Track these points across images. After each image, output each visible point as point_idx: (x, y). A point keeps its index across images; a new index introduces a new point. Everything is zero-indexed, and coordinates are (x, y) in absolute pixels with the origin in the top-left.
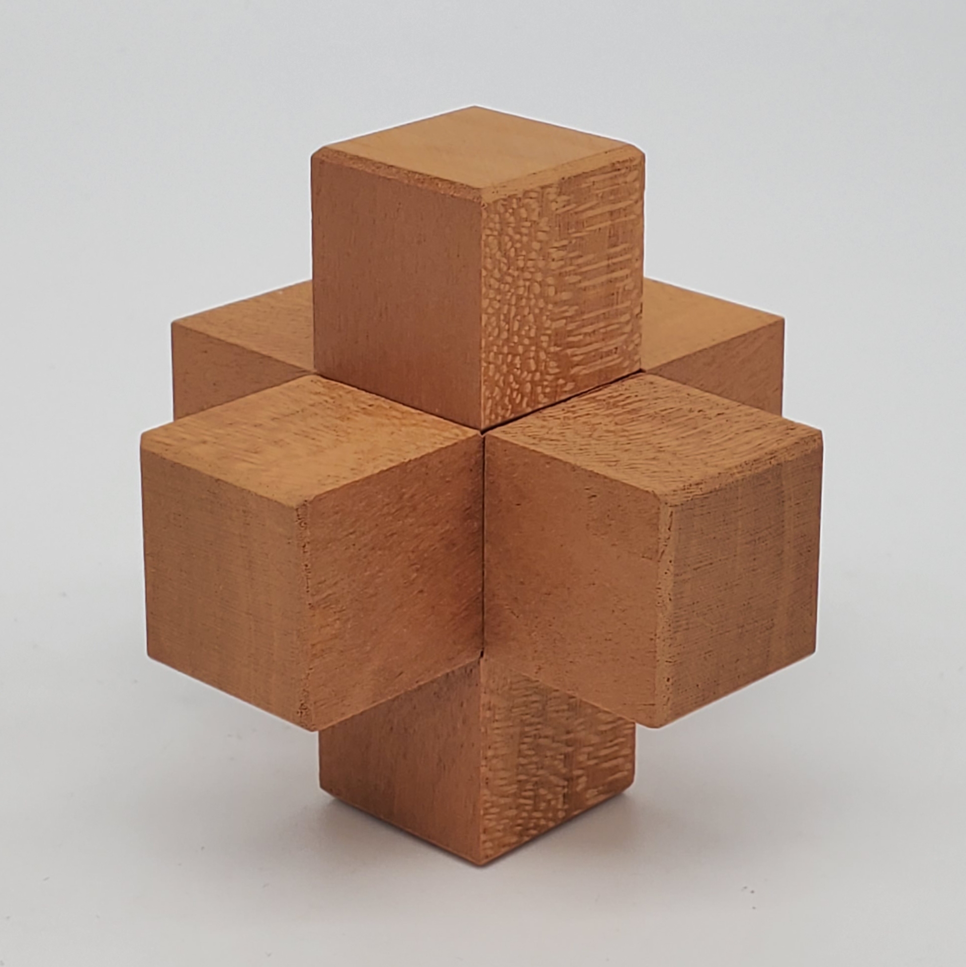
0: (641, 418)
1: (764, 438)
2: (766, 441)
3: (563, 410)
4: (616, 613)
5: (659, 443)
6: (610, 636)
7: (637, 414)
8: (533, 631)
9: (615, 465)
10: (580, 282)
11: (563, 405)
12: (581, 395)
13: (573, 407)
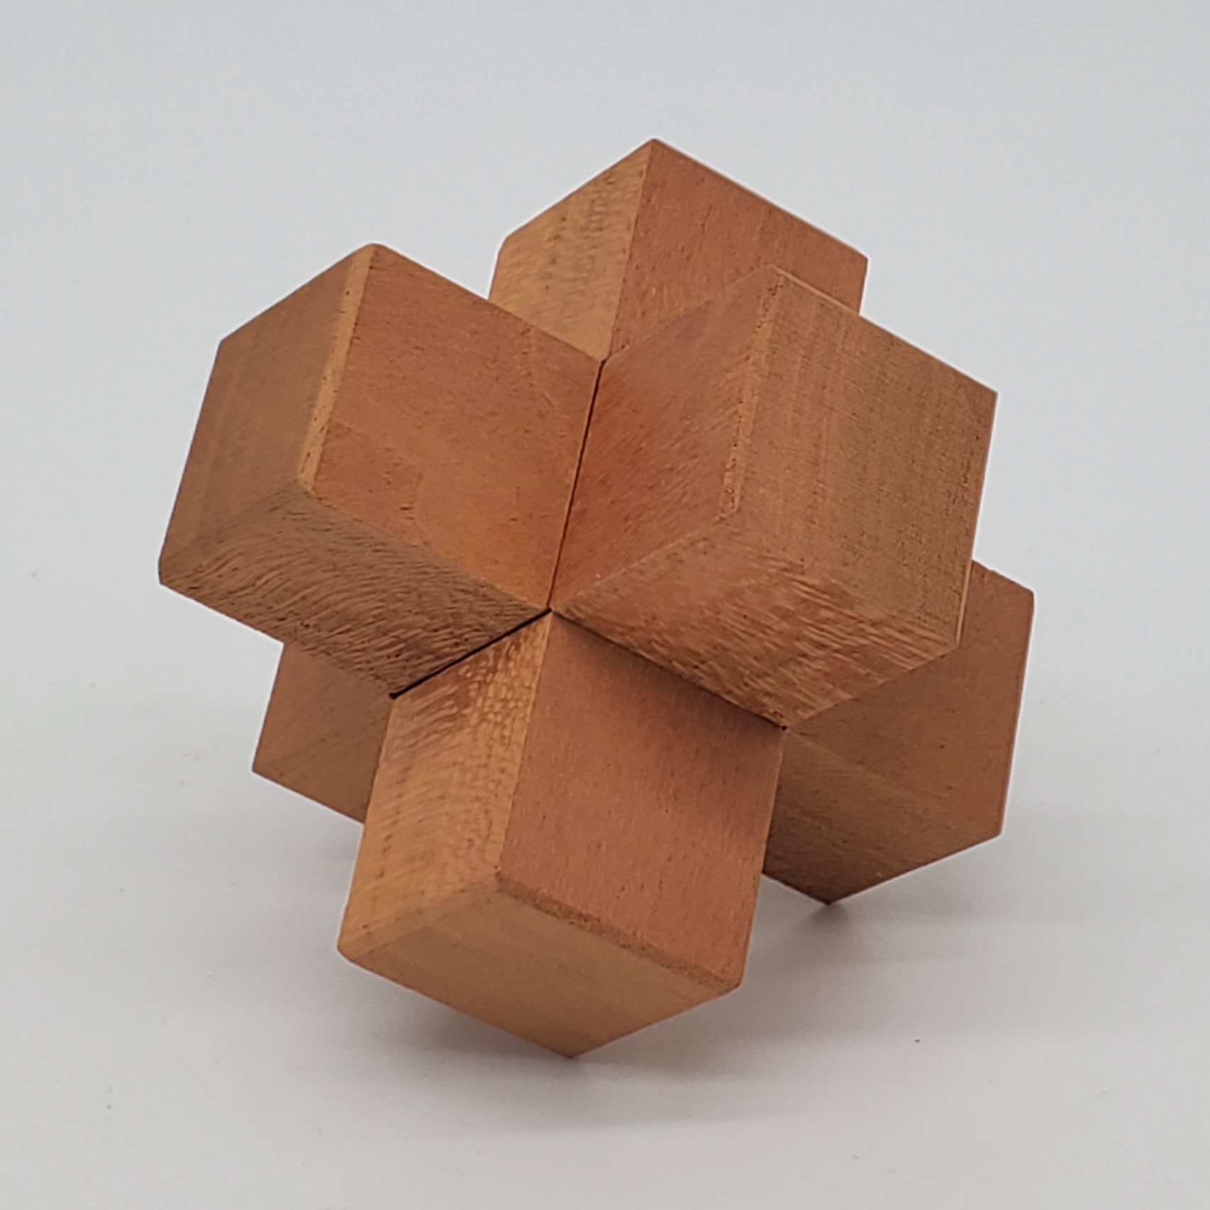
0: (371, 620)
1: (220, 576)
2: (217, 570)
3: (466, 640)
4: (401, 375)
5: (337, 576)
6: (415, 352)
7: (379, 627)
8: (524, 377)
9: (377, 545)
10: (428, 791)
11: (469, 648)
12: (452, 662)
13: (457, 644)
